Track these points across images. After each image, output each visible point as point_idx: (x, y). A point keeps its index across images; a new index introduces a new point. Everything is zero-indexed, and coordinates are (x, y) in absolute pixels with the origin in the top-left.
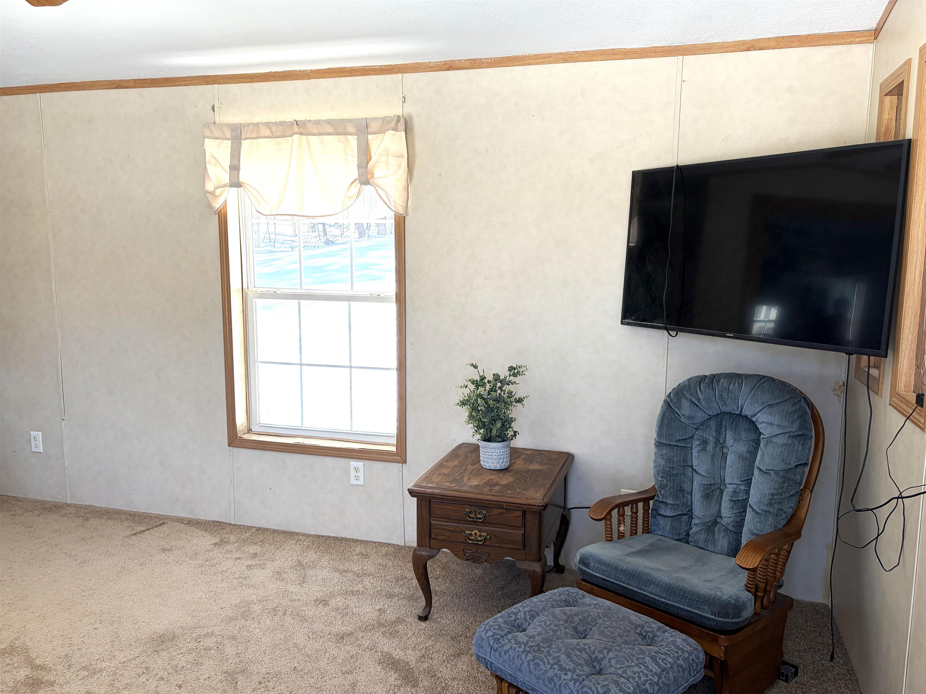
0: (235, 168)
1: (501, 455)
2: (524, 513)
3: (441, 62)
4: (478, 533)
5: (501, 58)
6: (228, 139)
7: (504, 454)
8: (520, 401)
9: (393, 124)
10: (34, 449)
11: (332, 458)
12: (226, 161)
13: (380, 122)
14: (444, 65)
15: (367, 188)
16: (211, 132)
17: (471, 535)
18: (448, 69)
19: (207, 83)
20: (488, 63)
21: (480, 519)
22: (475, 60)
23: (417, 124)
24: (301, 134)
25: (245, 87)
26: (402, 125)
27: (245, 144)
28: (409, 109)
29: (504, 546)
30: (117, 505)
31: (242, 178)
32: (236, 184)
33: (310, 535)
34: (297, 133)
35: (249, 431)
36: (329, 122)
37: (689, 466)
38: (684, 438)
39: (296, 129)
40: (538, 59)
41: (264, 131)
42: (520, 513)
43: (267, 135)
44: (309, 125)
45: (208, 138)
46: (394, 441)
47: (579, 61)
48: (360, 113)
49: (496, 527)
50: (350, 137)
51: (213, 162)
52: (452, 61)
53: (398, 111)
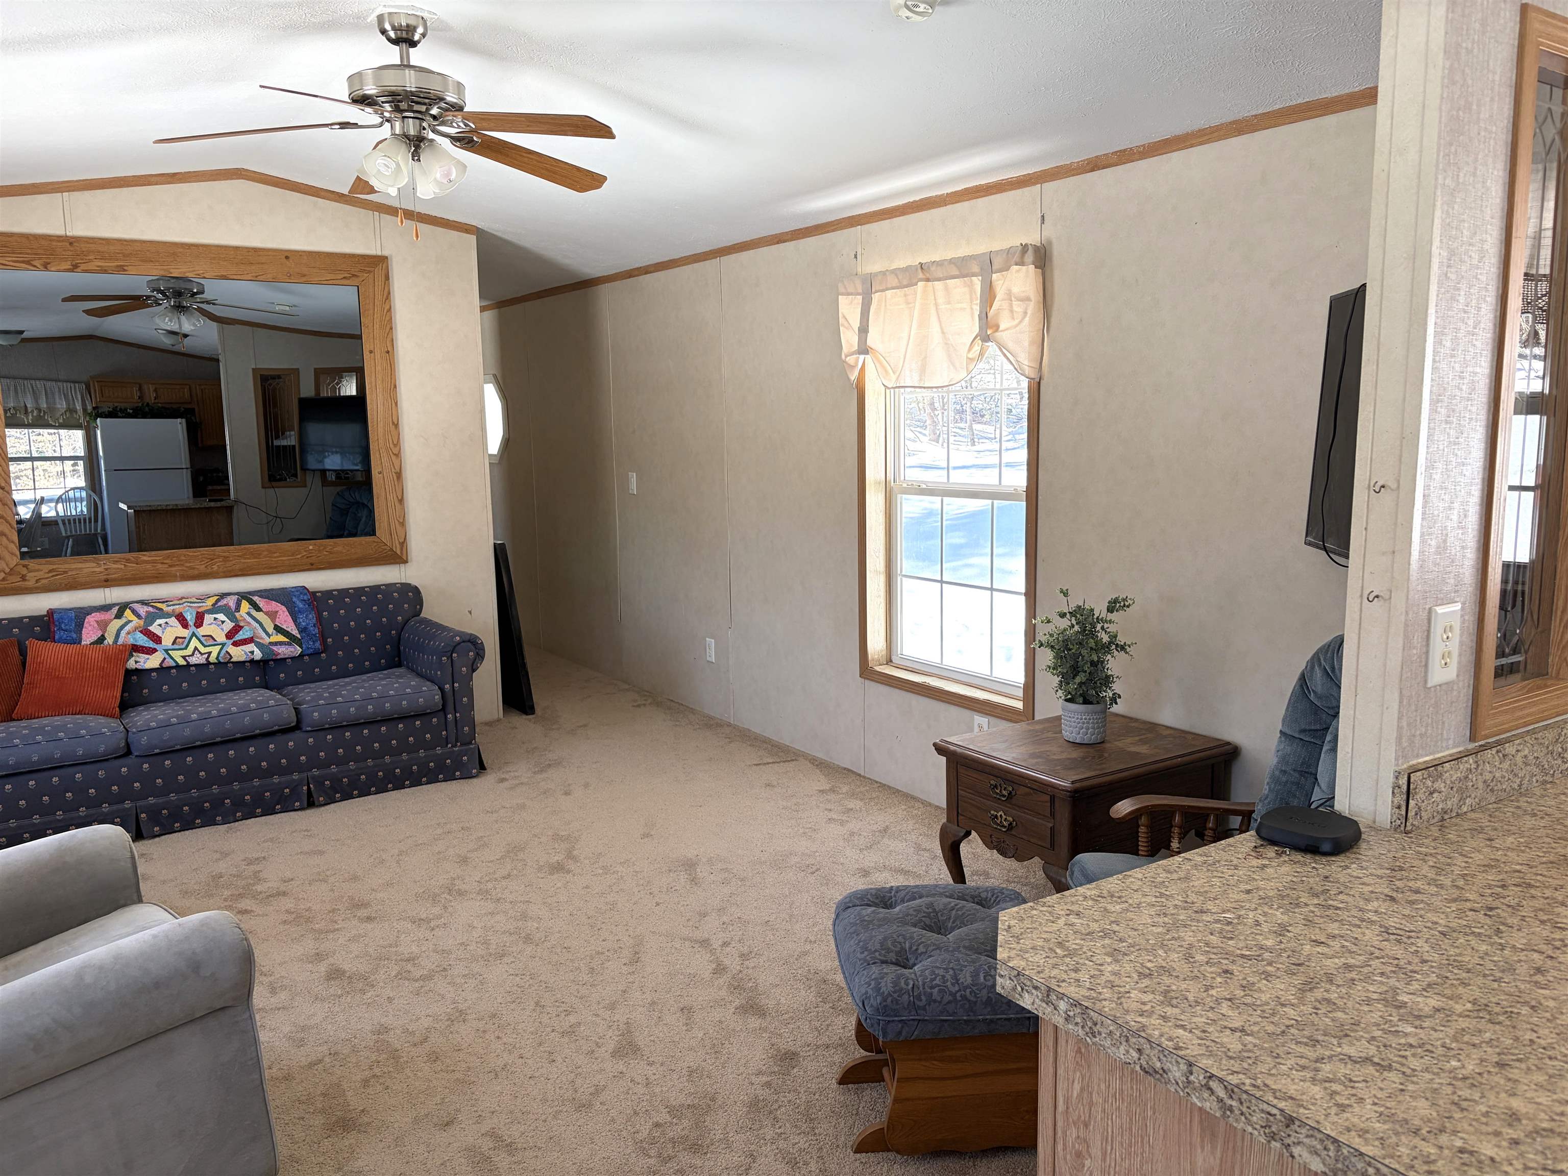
0: (863, 330)
1: (1084, 723)
2: (1053, 798)
3: (1084, 161)
4: (1004, 817)
5: (1156, 143)
6: (858, 294)
7: (1088, 723)
8: (1123, 648)
9: (1017, 257)
10: (708, 659)
11: (957, 708)
12: (856, 323)
13: (1004, 255)
14: (1088, 164)
15: (992, 347)
16: (845, 288)
17: (996, 817)
18: (1092, 170)
19: (852, 226)
20: (1140, 152)
21: (1004, 796)
22: (1125, 150)
23: (1058, 254)
24: (928, 280)
25: (886, 224)
26: (1029, 257)
27: (876, 297)
28: (1050, 232)
29: (1032, 840)
30: (769, 733)
31: (870, 342)
32: (864, 349)
33: (930, 805)
34: (921, 280)
35: (889, 661)
36: (952, 261)
37: (1311, 773)
38: (1313, 728)
39: (921, 275)
40: (1205, 135)
41: (892, 281)
42: (1048, 798)
43: (894, 285)
44: (933, 268)
45: (842, 294)
46: (1020, 693)
47: (1259, 130)
48: (981, 247)
49: (1024, 813)
50: (974, 278)
51: (846, 324)
52: (1097, 157)
53: (1033, 238)
